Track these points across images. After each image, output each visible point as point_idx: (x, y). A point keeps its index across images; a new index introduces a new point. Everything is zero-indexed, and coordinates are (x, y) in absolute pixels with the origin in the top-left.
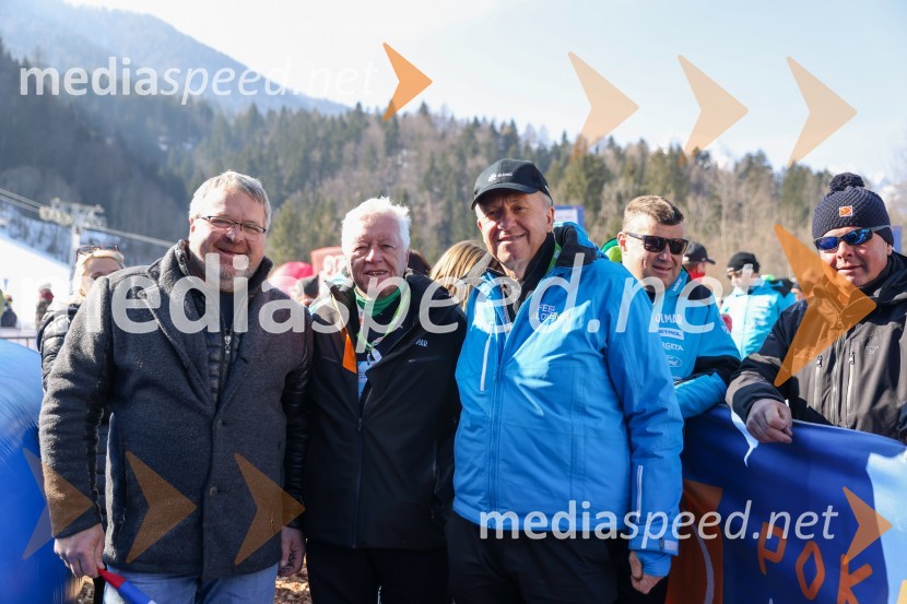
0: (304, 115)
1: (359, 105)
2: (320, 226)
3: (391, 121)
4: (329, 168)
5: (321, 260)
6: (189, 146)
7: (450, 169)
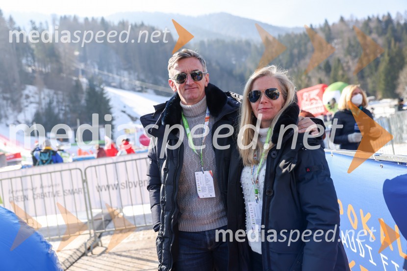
0: (288, 36)
1: (311, 25)
2: (301, 80)
3: (327, 29)
4: (301, 56)
5: (302, 95)
6: (243, 60)
7: (358, 43)
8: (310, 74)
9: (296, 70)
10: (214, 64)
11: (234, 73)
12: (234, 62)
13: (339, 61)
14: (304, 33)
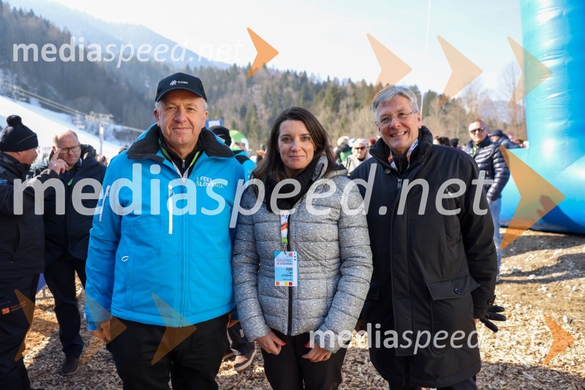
3: (249, 72)
4: (221, 94)
7: (276, 93)
8: (225, 115)
9: (213, 107)
10: (123, 84)
11: (146, 97)
12: (148, 86)
13: (255, 107)
14: (227, 71)
